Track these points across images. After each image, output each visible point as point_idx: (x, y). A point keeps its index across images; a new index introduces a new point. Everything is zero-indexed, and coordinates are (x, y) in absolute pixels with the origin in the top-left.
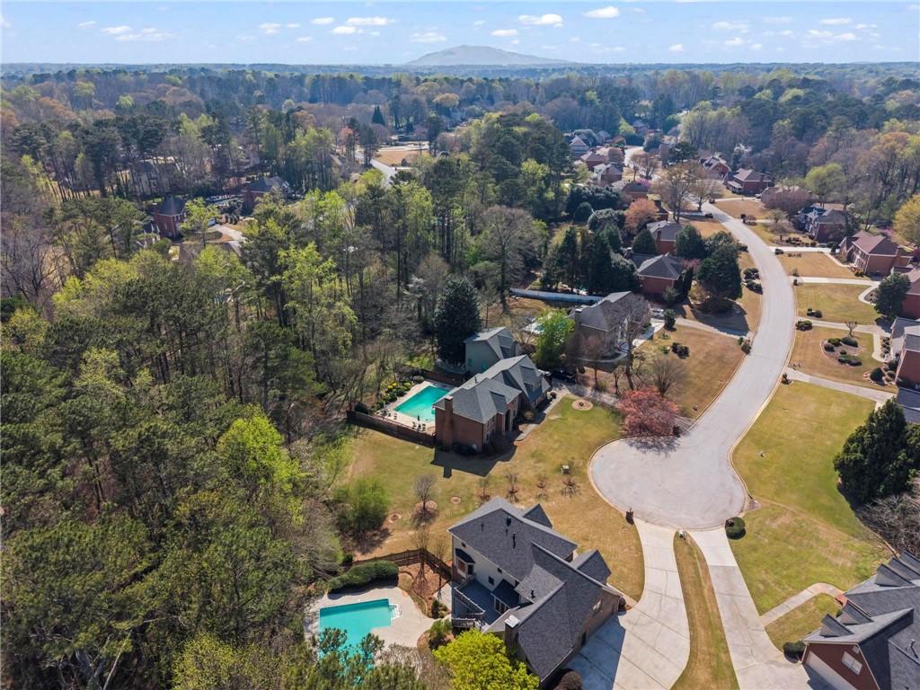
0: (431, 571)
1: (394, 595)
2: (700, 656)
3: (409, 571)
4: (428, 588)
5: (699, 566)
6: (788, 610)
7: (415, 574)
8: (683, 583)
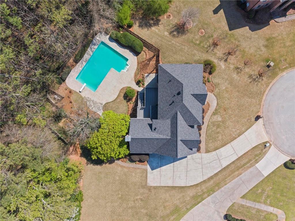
0: (155, 62)
1: (133, 60)
2: (199, 188)
3: (147, 53)
4: (147, 69)
5: (251, 162)
6: (253, 206)
7: (148, 57)
8: (233, 162)
